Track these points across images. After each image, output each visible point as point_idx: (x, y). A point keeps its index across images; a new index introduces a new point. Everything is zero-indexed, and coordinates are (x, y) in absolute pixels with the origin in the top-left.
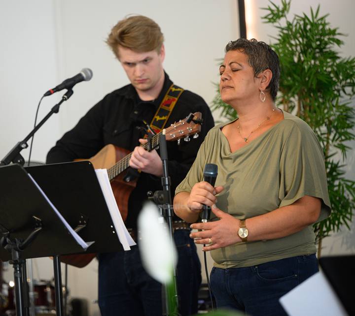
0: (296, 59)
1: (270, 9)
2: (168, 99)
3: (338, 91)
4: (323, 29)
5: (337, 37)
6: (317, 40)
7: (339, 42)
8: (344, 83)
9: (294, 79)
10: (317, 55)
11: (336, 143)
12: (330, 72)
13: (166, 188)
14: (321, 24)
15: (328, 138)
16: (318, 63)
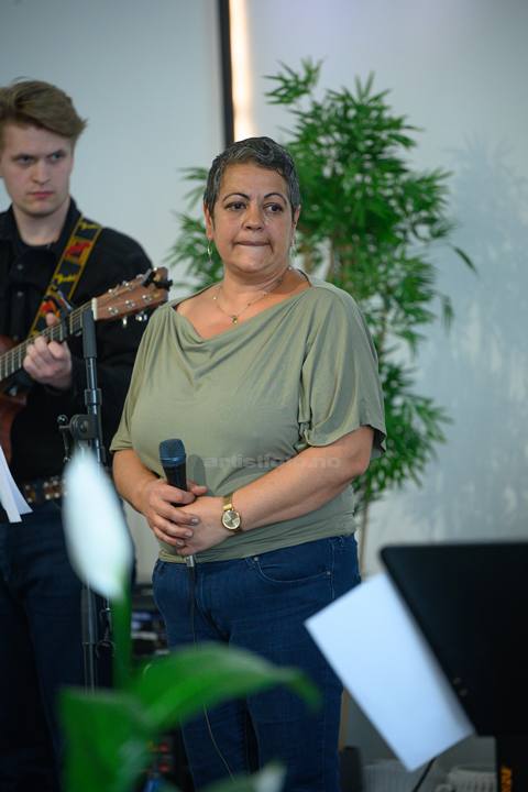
0: (327, 172)
1: (281, 78)
2: (77, 244)
3: (404, 232)
4: (379, 118)
5: (404, 133)
6: (369, 137)
7: (406, 142)
8: (414, 218)
9: (325, 211)
10: (368, 165)
11: (399, 328)
12: (389, 198)
13: (92, 410)
14: (375, 108)
15: (383, 319)
16: (368, 180)
